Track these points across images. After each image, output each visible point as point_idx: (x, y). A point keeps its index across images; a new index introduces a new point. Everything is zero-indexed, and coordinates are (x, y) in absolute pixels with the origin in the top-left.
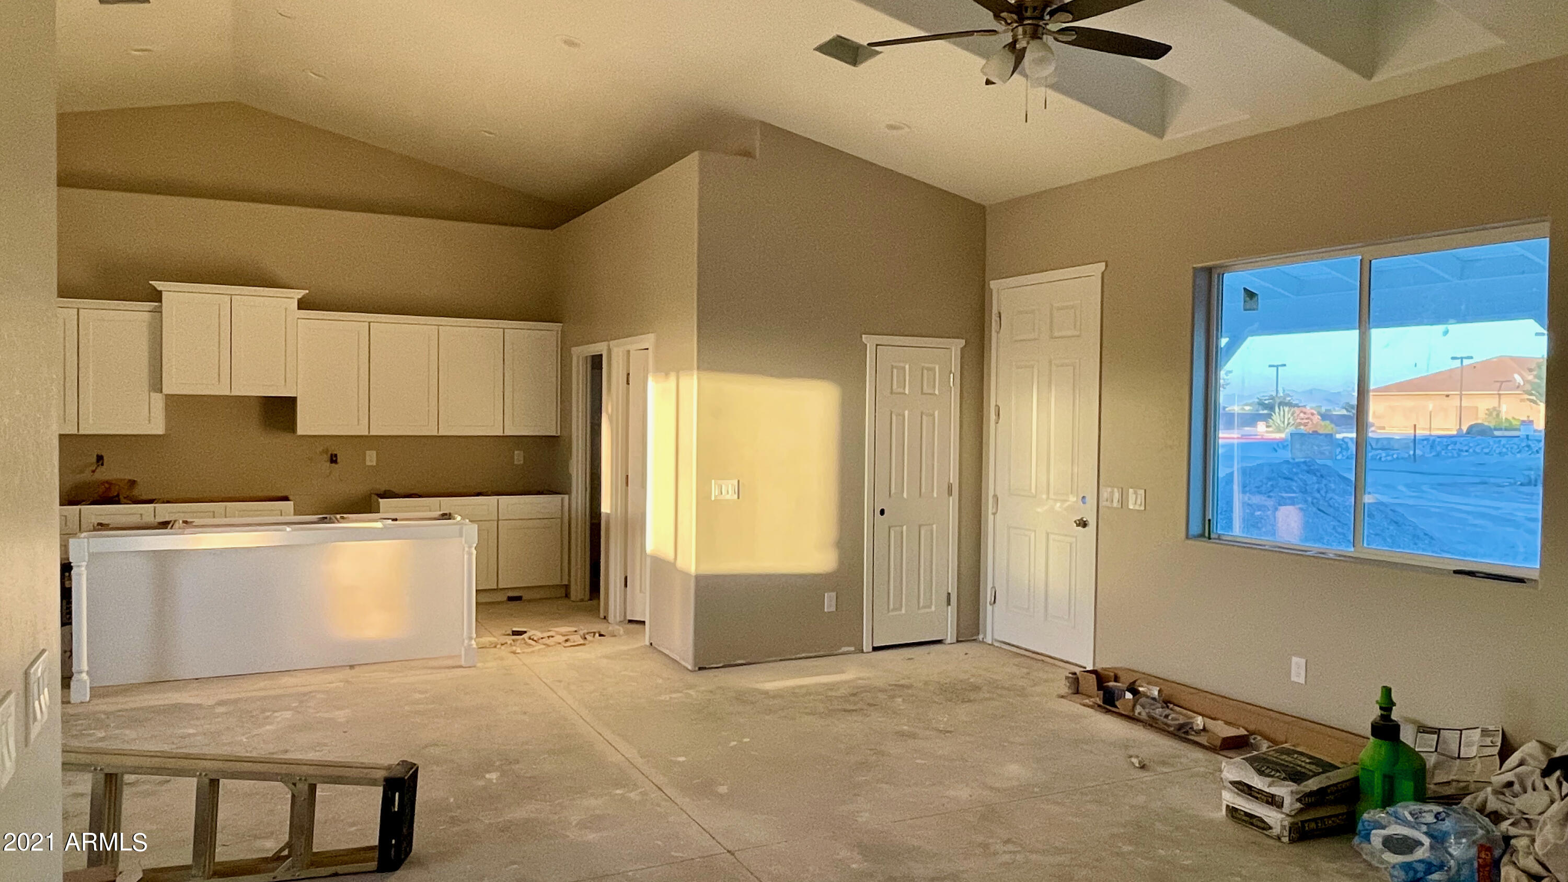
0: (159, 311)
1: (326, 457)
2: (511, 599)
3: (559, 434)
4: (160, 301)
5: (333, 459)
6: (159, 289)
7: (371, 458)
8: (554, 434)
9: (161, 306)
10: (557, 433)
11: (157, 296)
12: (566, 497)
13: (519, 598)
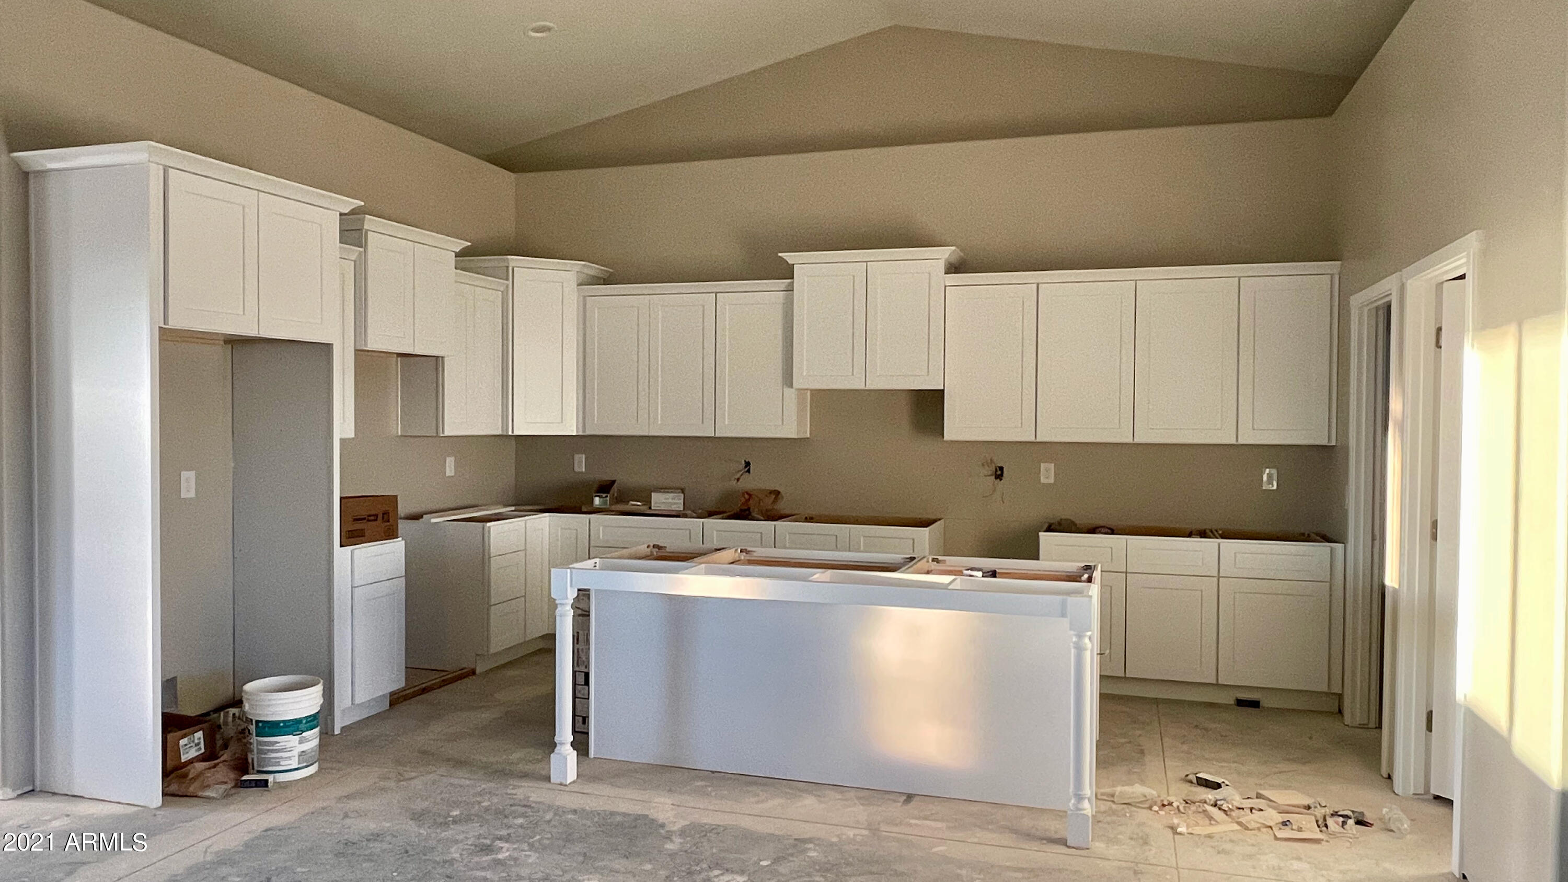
0: (790, 289)
1: (989, 470)
2: (1240, 703)
3: (1333, 444)
4: (793, 278)
5: (999, 474)
6: (790, 262)
7: (1047, 473)
8: (1325, 442)
9: (793, 282)
10: (1329, 439)
11: (788, 272)
12: (1339, 547)
13: (1255, 704)
